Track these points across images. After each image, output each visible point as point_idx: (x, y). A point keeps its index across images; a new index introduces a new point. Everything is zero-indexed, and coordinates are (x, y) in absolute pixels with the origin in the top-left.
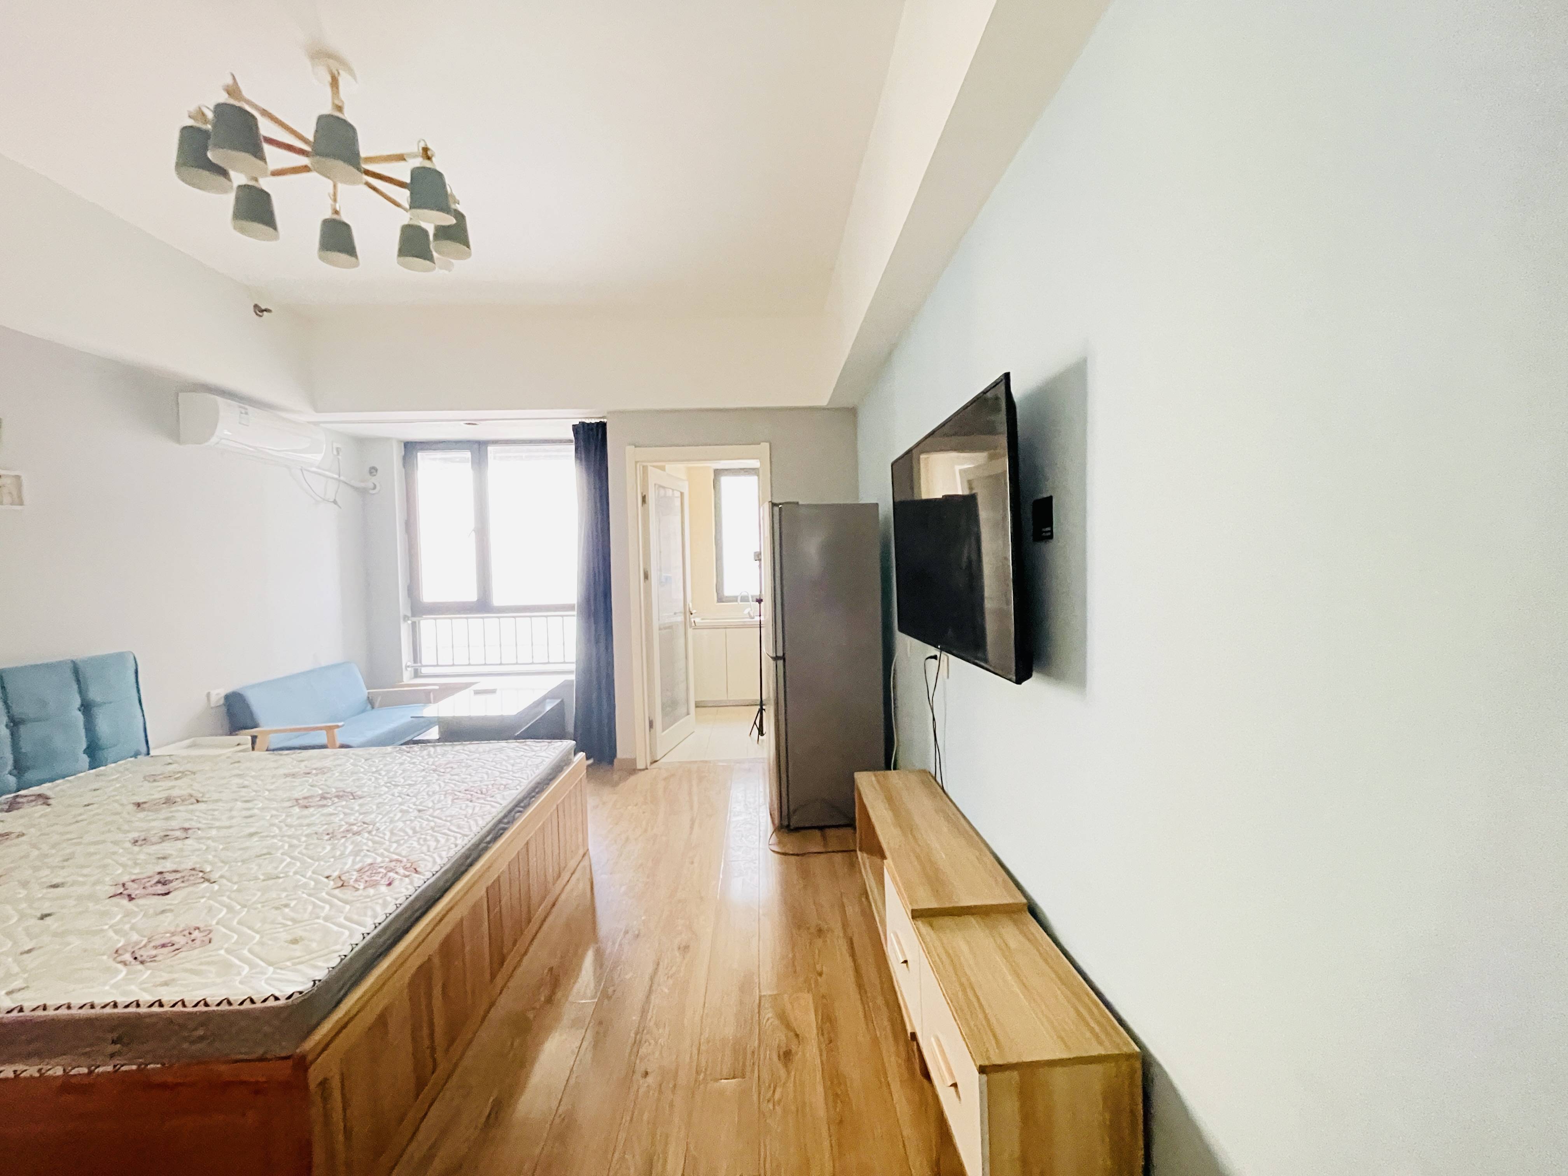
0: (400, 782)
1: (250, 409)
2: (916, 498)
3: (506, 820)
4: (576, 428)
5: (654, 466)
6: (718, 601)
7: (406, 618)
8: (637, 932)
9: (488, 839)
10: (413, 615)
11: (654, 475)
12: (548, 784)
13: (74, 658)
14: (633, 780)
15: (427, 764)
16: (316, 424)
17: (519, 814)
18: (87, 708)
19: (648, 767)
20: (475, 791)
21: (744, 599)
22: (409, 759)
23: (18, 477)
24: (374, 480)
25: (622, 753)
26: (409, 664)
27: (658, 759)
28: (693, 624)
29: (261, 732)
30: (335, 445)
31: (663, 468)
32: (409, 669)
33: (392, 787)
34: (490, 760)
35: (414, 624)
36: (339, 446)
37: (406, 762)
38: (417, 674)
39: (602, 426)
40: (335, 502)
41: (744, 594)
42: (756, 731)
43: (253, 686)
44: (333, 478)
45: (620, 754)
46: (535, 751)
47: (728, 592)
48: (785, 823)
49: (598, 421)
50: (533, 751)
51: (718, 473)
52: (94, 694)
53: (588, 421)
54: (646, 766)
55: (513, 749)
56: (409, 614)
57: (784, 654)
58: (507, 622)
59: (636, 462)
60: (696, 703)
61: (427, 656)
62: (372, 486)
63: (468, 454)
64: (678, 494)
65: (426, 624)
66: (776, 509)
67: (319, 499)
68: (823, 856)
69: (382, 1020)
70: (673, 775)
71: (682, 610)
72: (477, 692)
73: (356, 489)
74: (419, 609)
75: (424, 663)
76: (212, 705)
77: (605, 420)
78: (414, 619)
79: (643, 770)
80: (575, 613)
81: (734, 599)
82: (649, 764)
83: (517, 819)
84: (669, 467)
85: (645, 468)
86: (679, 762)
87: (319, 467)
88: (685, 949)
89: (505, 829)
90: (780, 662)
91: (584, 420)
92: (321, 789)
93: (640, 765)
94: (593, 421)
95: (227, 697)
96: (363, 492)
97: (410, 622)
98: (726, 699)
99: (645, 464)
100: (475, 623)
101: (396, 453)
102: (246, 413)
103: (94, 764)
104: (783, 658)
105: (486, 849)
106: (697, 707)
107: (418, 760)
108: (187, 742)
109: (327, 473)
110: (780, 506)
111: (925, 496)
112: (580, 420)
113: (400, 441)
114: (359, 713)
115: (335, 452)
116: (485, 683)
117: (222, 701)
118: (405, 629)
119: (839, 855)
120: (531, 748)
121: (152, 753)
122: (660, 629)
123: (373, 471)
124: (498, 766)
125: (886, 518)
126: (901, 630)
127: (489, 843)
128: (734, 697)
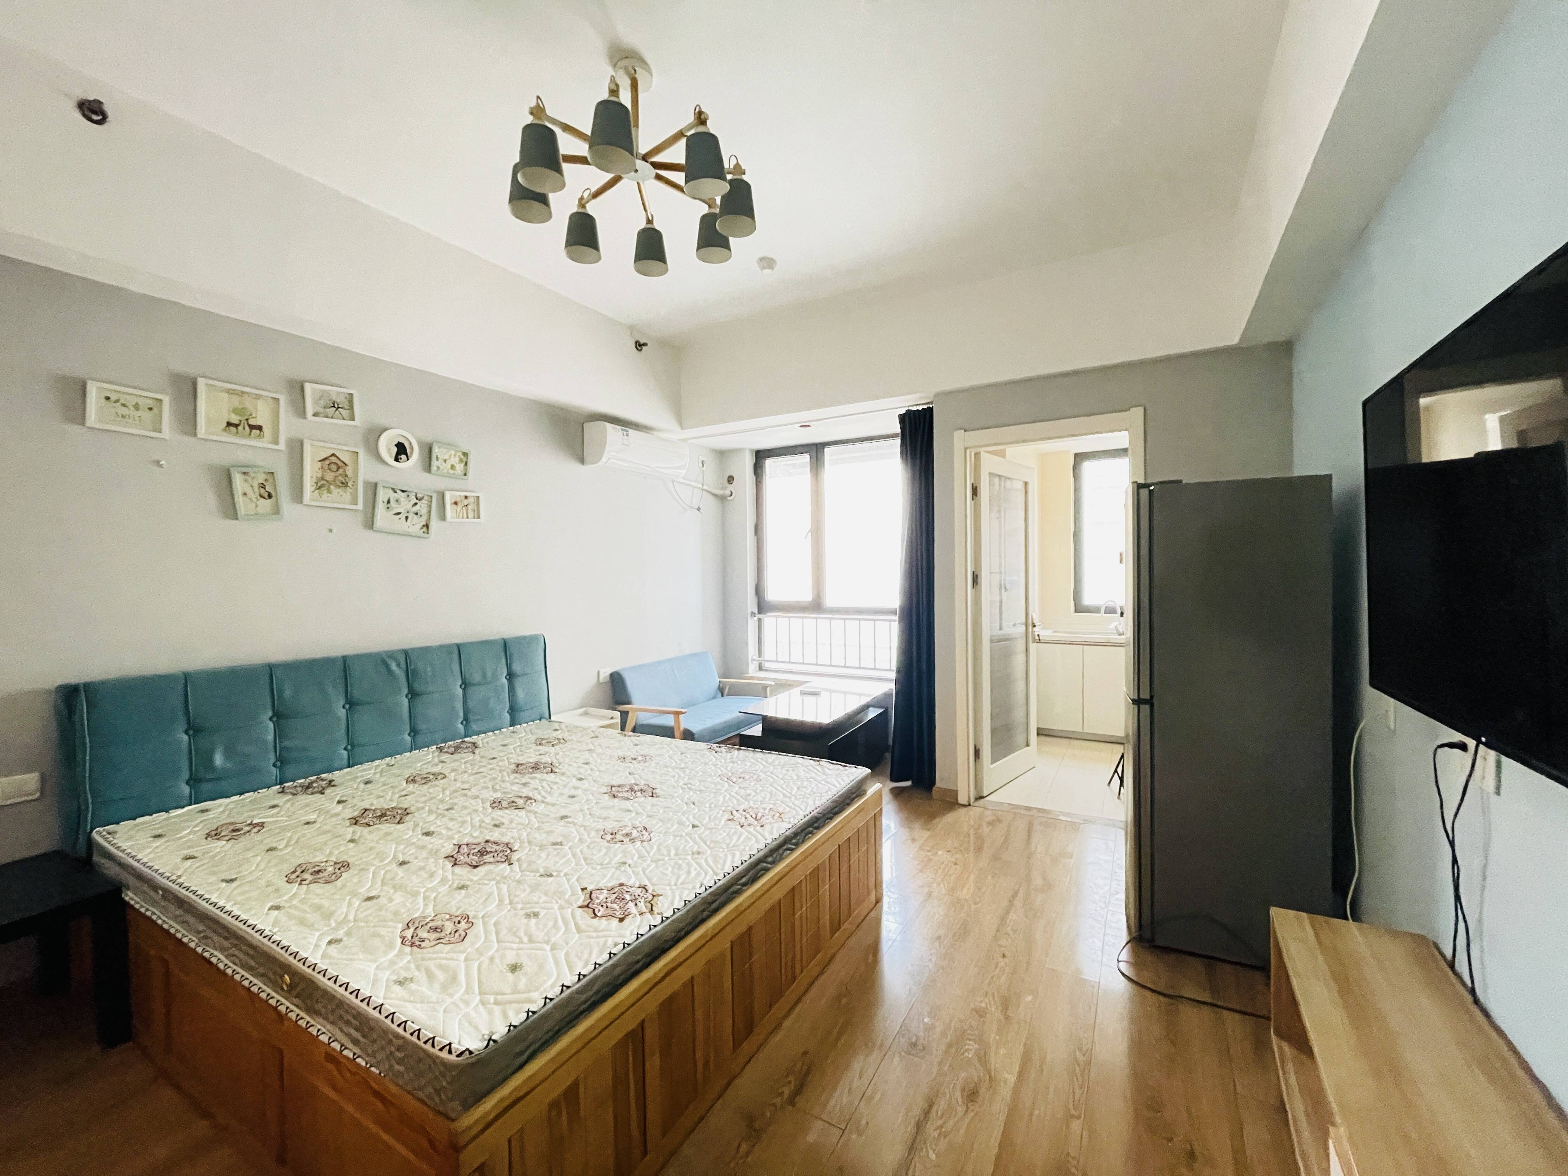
0: (694, 785)
1: (631, 432)
2: (1411, 459)
3: (770, 859)
4: (902, 418)
5: (989, 452)
6: (1076, 611)
7: (753, 614)
8: (914, 1040)
9: (744, 880)
10: (759, 613)
11: (989, 463)
12: (831, 818)
13: (504, 637)
14: (950, 818)
15: (726, 769)
16: (684, 440)
17: (788, 852)
18: (511, 676)
19: (971, 803)
20: (751, 814)
21: (1110, 610)
22: (714, 760)
23: (478, 497)
24: (731, 488)
25: (941, 780)
26: (755, 657)
27: (985, 795)
28: (1037, 638)
29: (631, 709)
30: (701, 458)
31: (1002, 454)
32: (754, 662)
33: (687, 790)
34: (781, 776)
35: (759, 620)
36: (704, 459)
37: (711, 763)
38: (761, 668)
39: (930, 410)
40: (699, 509)
41: (1111, 604)
42: (1116, 779)
43: (633, 668)
44: (699, 488)
45: (939, 783)
46: (826, 775)
47: (1088, 600)
48: (1148, 935)
49: (925, 407)
50: (824, 774)
51: (1079, 458)
52: (517, 667)
53: (914, 408)
54: (969, 801)
55: (806, 767)
56: (756, 611)
57: (1152, 697)
58: (837, 624)
59: (966, 449)
60: (1038, 729)
61: (769, 652)
62: (729, 493)
63: (806, 458)
64: (1020, 485)
65: (769, 620)
66: (1144, 493)
67: (686, 507)
68: (1206, 1010)
69: (572, 1093)
70: (999, 821)
71: (1024, 621)
72: (804, 693)
73: (715, 495)
74: (763, 607)
75: (766, 658)
76: (601, 680)
77: (931, 406)
78: (760, 616)
79: (964, 806)
80: (897, 618)
81: (1096, 610)
82: (972, 800)
83: (783, 858)
84: (1010, 450)
85: (977, 455)
86: (1010, 804)
87: (683, 478)
88: (972, 1095)
89: (767, 870)
90: (1146, 708)
91: (911, 408)
92: (635, 779)
93: (962, 799)
94: (920, 408)
95: (612, 675)
96: (722, 499)
97: (756, 619)
98: (1081, 731)
99: (978, 450)
100: (810, 621)
101: (749, 461)
102: (627, 435)
103: (513, 723)
104: (1150, 702)
105: (738, 893)
106: (1038, 734)
107: (721, 762)
108: (583, 710)
109: (693, 484)
110: (1152, 488)
111: (1425, 460)
112: (907, 409)
113: (751, 450)
114: (708, 701)
115: (701, 465)
116: (815, 683)
117: (608, 679)
118: (752, 623)
119: (1237, 1017)
120: (824, 770)
121: (553, 718)
122: (992, 641)
123: (731, 479)
124: (784, 786)
125: (1351, 497)
126: (1373, 684)
127: (744, 885)
128: (1093, 728)
